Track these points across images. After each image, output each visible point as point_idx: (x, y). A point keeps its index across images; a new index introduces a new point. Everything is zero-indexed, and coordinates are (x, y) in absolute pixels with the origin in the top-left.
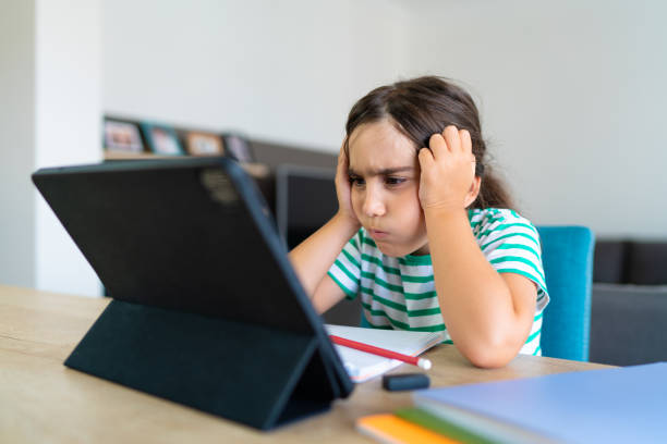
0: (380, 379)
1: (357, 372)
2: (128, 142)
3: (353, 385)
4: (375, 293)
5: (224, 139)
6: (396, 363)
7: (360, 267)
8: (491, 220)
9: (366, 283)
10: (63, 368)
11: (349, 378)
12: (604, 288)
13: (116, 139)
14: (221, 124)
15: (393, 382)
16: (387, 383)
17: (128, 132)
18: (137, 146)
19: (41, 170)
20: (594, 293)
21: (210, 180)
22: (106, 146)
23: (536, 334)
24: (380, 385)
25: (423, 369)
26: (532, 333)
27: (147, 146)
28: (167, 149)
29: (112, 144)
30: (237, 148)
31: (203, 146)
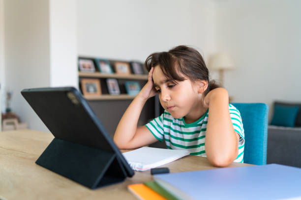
2: (90, 68)
5: (131, 64)
7: (163, 130)
9: (167, 137)
11: (131, 168)
13: (84, 67)
14: (129, 58)
18: (93, 69)
19: (25, 90)
22: (79, 70)
23: (241, 154)
26: (239, 154)
27: (97, 69)
28: (106, 70)
29: (82, 69)
30: (136, 68)
31: (122, 68)
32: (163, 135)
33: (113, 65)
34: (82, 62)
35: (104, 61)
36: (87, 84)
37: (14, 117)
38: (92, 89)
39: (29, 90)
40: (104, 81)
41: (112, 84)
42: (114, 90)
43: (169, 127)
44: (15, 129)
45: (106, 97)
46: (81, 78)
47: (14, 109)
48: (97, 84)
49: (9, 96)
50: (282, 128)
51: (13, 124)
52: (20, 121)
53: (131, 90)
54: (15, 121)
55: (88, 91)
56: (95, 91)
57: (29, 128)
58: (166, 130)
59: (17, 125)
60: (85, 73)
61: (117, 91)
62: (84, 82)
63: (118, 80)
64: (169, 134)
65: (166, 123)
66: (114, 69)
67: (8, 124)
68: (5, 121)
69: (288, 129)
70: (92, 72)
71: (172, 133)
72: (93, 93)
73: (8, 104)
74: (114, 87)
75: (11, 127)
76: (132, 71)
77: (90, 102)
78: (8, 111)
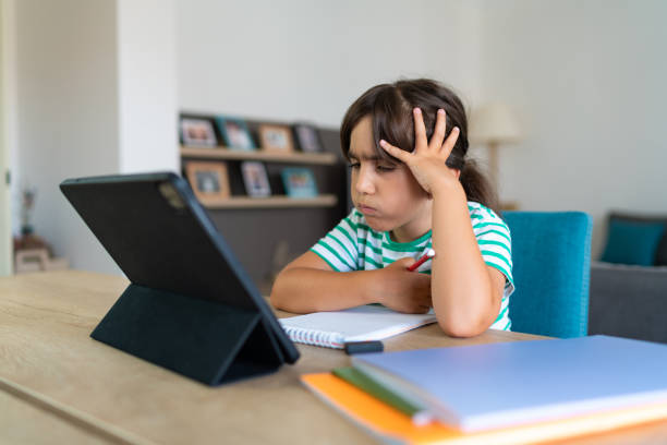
2: (204, 137)
14: (290, 116)
15: (351, 348)
18: (211, 140)
19: (67, 181)
21: (166, 191)
22: (182, 142)
23: (504, 311)
27: (221, 140)
28: (240, 143)
29: (188, 139)
30: (306, 138)
31: (274, 138)
33: (255, 132)
34: (188, 125)
35: (236, 123)
36: (198, 173)
37: (39, 244)
38: (208, 185)
40: (235, 167)
41: (252, 172)
42: (258, 187)
44: (42, 269)
45: (240, 202)
46: (186, 160)
47: (40, 229)
48: (220, 173)
49: (28, 198)
50: (622, 268)
51: (37, 260)
52: (52, 255)
53: (296, 186)
54: (43, 254)
55: (201, 188)
56: (217, 188)
57: (71, 266)
59: (47, 263)
60: (195, 149)
61: (265, 189)
62: (193, 168)
63: (266, 164)
66: (257, 141)
67: (27, 260)
68: (21, 255)
69: (635, 268)
70: (208, 147)
72: (212, 193)
73: (25, 217)
74: (257, 181)
75: (35, 266)
76: (297, 144)
77: (212, 212)
78: (26, 231)
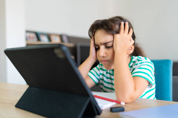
0: (109, 108)
1: (102, 106)
2: (33, 38)
3: (101, 111)
4: (104, 85)
5: (61, 37)
6: (114, 103)
8: (138, 60)
9: (101, 81)
10: (15, 107)
11: (100, 108)
12: (176, 77)
13: (30, 37)
14: (60, 32)
15: (113, 110)
16: (112, 110)
17: (33, 35)
19: (7, 49)
20: (173, 79)
21: (57, 51)
24: (109, 110)
25: (122, 105)
30: (65, 39)
31: (55, 39)
32: (99, 80)
34: (28, 34)
39: (13, 49)
43: (103, 75)
58: (101, 76)
64: (103, 80)
65: (101, 72)
66: (50, 40)
70: (35, 41)
71: (105, 79)
76: (62, 40)
